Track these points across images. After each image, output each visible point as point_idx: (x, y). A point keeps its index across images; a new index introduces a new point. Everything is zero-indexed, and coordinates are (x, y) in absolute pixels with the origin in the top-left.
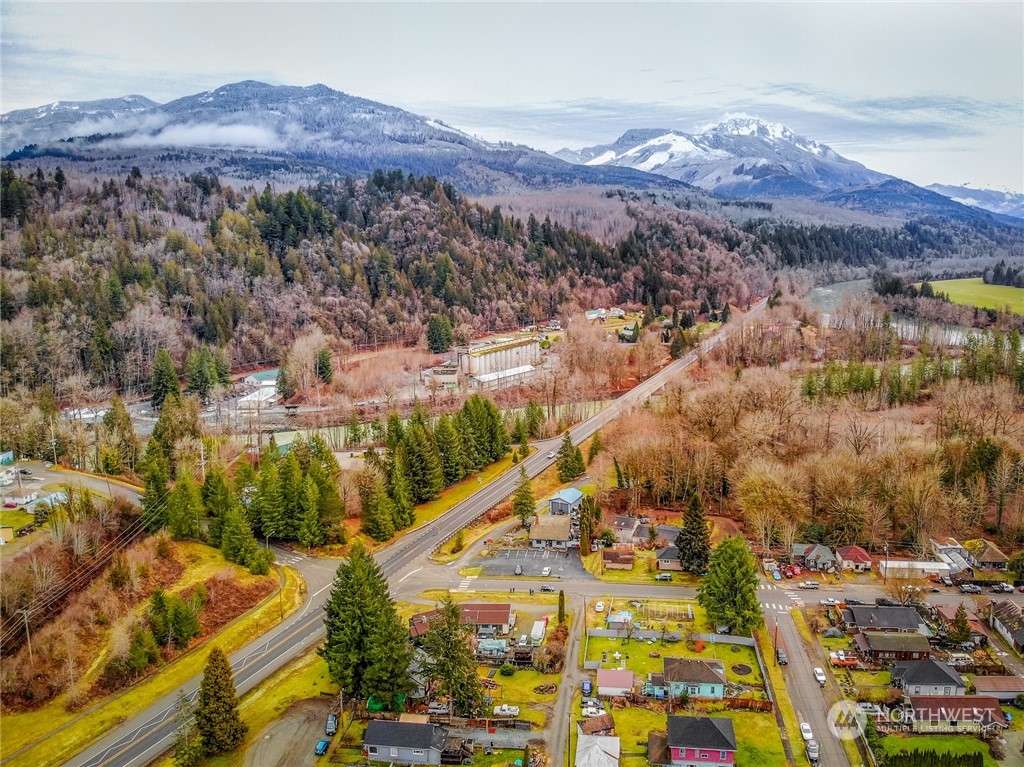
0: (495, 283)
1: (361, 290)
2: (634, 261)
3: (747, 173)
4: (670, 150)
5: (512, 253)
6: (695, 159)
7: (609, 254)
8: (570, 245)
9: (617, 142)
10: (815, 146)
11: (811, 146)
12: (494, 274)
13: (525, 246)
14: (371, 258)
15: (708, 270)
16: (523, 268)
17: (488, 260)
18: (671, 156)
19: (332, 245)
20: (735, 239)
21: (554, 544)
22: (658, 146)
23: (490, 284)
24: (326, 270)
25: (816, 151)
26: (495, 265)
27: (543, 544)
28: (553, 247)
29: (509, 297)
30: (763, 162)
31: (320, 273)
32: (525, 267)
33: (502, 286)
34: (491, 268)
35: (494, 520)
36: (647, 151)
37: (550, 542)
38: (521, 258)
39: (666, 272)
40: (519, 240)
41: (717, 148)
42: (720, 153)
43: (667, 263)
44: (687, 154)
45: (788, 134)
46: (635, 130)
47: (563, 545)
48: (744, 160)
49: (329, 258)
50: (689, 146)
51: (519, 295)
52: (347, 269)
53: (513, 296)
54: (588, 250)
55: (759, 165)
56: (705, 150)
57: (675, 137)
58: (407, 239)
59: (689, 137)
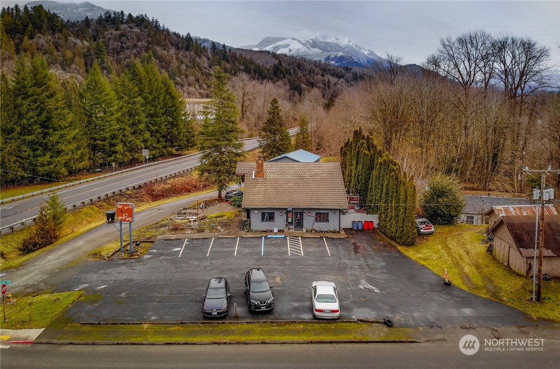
0: (187, 76)
1: (78, 68)
2: (282, 76)
3: (332, 60)
4: (289, 48)
5: (200, 61)
6: (304, 52)
7: (266, 71)
8: (240, 64)
9: (260, 44)
10: (365, 50)
11: (363, 50)
12: (186, 71)
13: (209, 59)
14: (89, 49)
15: (329, 86)
16: (207, 71)
17: (182, 62)
18: (290, 51)
19: (59, 38)
20: (340, 74)
21: (309, 221)
22: (283, 45)
23: (183, 77)
24: (51, 53)
25: (366, 53)
26: (187, 66)
27: (280, 221)
28: (228, 62)
29: (197, 86)
30: (340, 54)
31: (47, 55)
32: (209, 70)
33: (192, 78)
34: (183, 67)
35: (155, 197)
36: (276, 48)
37: (296, 216)
38: (206, 65)
39: (303, 85)
40: (205, 55)
41: (315, 48)
42: (316, 50)
43: (304, 79)
44: (298, 50)
45: (351, 43)
46: (269, 38)
47: (333, 224)
48: (330, 53)
49: (56, 47)
50: (299, 46)
51: (204, 86)
52: (69, 54)
53: (200, 87)
54: (252, 67)
55: (338, 56)
56: (308, 48)
57: (292, 41)
58: (122, 47)
59: (299, 42)
